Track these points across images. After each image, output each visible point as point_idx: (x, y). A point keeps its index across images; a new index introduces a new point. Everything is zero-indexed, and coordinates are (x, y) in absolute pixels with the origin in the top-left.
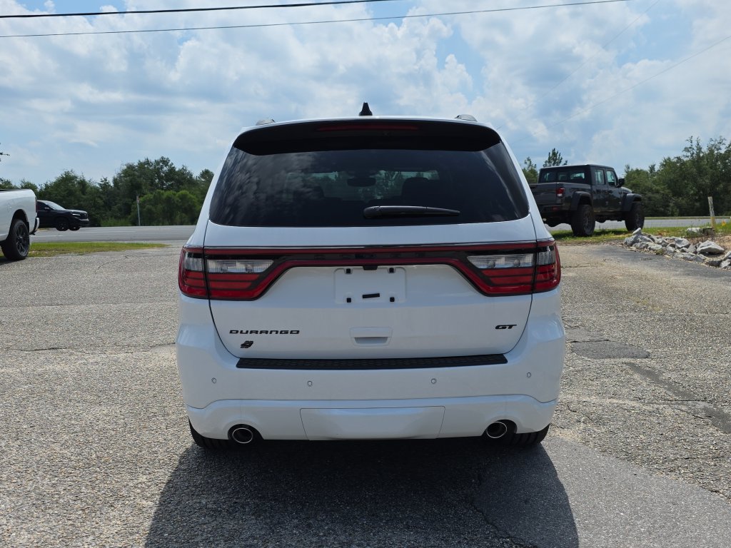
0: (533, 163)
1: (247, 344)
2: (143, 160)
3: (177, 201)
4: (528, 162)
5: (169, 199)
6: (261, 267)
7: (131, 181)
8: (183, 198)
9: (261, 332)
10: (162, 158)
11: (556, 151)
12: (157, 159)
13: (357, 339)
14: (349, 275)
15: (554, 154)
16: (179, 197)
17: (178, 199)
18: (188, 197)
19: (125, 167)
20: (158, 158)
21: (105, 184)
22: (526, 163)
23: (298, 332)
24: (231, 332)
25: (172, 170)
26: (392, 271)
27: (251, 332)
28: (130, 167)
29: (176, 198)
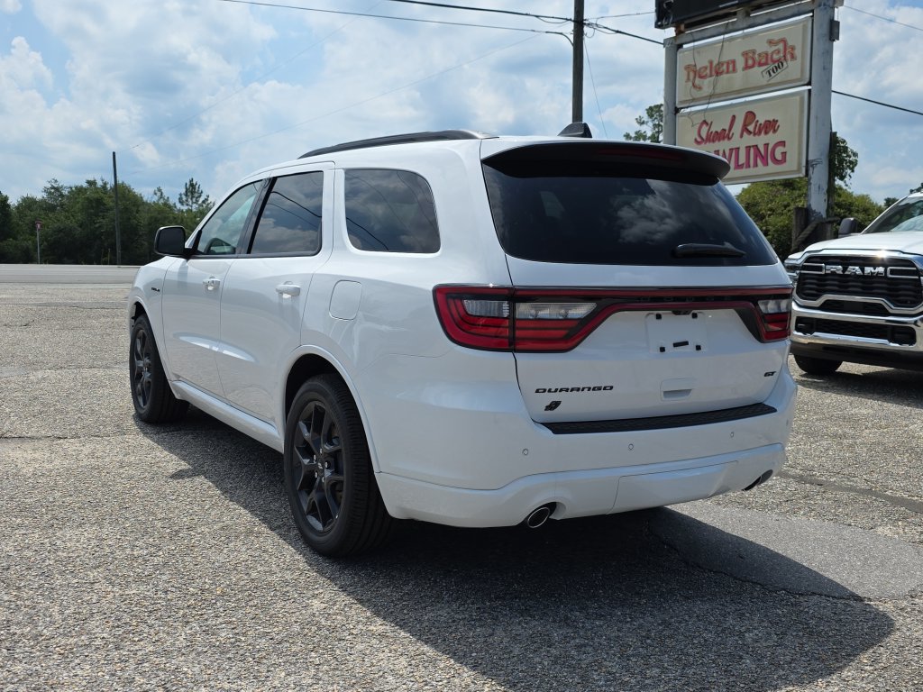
0: (166, 195)
1: (553, 406)
4: (159, 194)
6: (581, 311)
9: (572, 390)
11: (194, 182)
13: (665, 393)
14: (659, 321)
15: (192, 185)
22: (155, 194)
23: (611, 388)
24: (537, 391)
27: (561, 390)
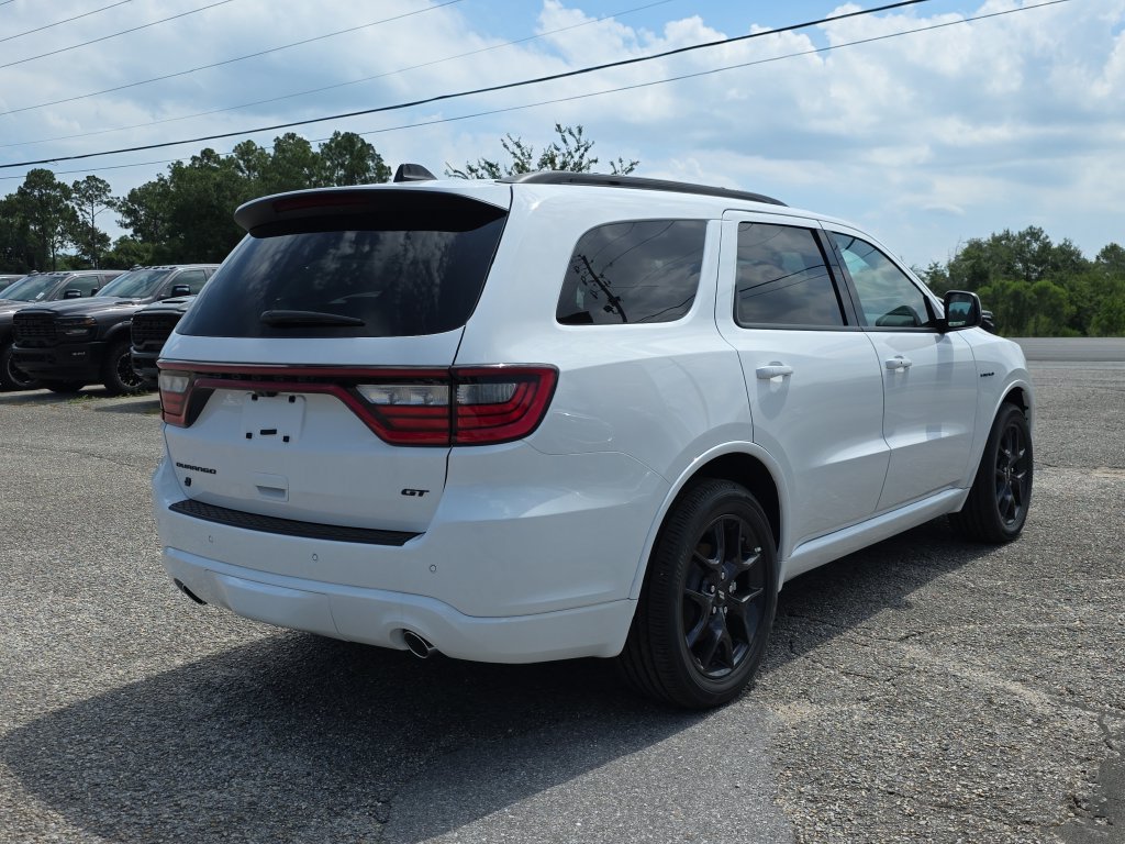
2: (999, 232)
3: (1030, 298)
5: (1016, 295)
7: (973, 266)
8: (1042, 292)
10: (1031, 228)
12: (1022, 231)
16: (1035, 291)
17: (1032, 294)
18: (1051, 290)
19: (966, 246)
20: (1023, 228)
21: (935, 272)
25: (1046, 247)
26: (292, 399)
28: (975, 247)
29: (1030, 293)
